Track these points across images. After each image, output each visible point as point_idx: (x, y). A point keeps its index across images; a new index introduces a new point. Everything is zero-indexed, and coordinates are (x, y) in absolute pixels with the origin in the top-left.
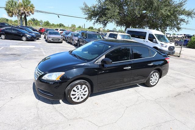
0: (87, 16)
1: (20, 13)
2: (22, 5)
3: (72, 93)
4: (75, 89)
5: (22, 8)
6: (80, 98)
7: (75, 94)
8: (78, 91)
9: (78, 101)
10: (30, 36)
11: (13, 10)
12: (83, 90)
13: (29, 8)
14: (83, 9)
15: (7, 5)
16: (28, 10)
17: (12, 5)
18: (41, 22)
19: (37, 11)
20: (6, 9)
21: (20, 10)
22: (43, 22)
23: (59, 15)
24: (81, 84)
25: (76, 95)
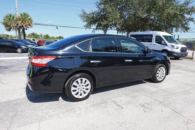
0: (86, 23)
1: (18, 27)
2: (20, 19)
5: (20, 22)
11: (10, 24)
13: (27, 21)
14: (81, 16)
15: (5, 20)
16: (26, 23)
17: (9, 20)
18: (41, 35)
19: (36, 24)
20: (4, 24)
21: (18, 24)
22: (43, 36)
23: (57, 27)
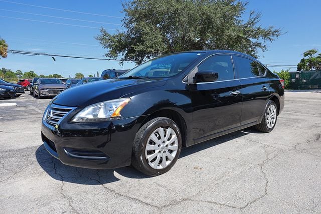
3: (149, 147)
4: (153, 137)
6: (164, 159)
7: (154, 151)
8: (160, 142)
9: (161, 167)
10: (3, 90)
12: (169, 140)
18: (19, 73)
23: (54, 57)
24: (165, 127)
25: (157, 151)
